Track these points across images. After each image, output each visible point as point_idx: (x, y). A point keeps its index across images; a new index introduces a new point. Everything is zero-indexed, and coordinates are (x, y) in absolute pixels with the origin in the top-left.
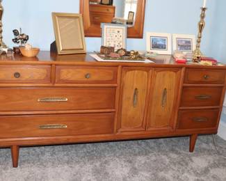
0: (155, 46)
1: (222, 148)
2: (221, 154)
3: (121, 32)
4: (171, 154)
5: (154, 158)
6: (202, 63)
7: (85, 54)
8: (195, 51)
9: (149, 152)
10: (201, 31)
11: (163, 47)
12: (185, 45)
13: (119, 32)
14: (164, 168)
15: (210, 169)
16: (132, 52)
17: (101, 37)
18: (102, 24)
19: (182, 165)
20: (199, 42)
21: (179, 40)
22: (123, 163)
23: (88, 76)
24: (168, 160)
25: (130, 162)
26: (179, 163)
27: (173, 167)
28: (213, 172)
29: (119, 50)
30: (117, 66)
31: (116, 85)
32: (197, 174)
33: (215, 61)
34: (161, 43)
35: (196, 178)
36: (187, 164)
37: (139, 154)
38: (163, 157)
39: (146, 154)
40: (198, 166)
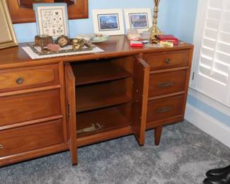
0: (104, 26)
1: (189, 134)
2: (189, 144)
3: (60, 13)
4: (135, 152)
5: (116, 161)
6: (162, 44)
7: (17, 46)
8: (152, 28)
9: (111, 153)
10: (157, 5)
11: (114, 26)
12: (140, 22)
13: (57, 13)
14: (129, 173)
15: (179, 165)
16: (76, 41)
17: (35, 21)
18: (35, 5)
19: (148, 165)
20: (155, 17)
21: (132, 17)
22: (80, 174)
23: (20, 82)
24: (132, 161)
25: (89, 171)
26: (145, 163)
27: (138, 169)
28: (183, 168)
29: (59, 39)
30: (57, 63)
31: (59, 86)
32: (166, 176)
33: (176, 39)
34: (111, 21)
35: (166, 181)
36: (154, 163)
37: (99, 158)
38: (127, 157)
39: (107, 157)
40: (167, 164)
